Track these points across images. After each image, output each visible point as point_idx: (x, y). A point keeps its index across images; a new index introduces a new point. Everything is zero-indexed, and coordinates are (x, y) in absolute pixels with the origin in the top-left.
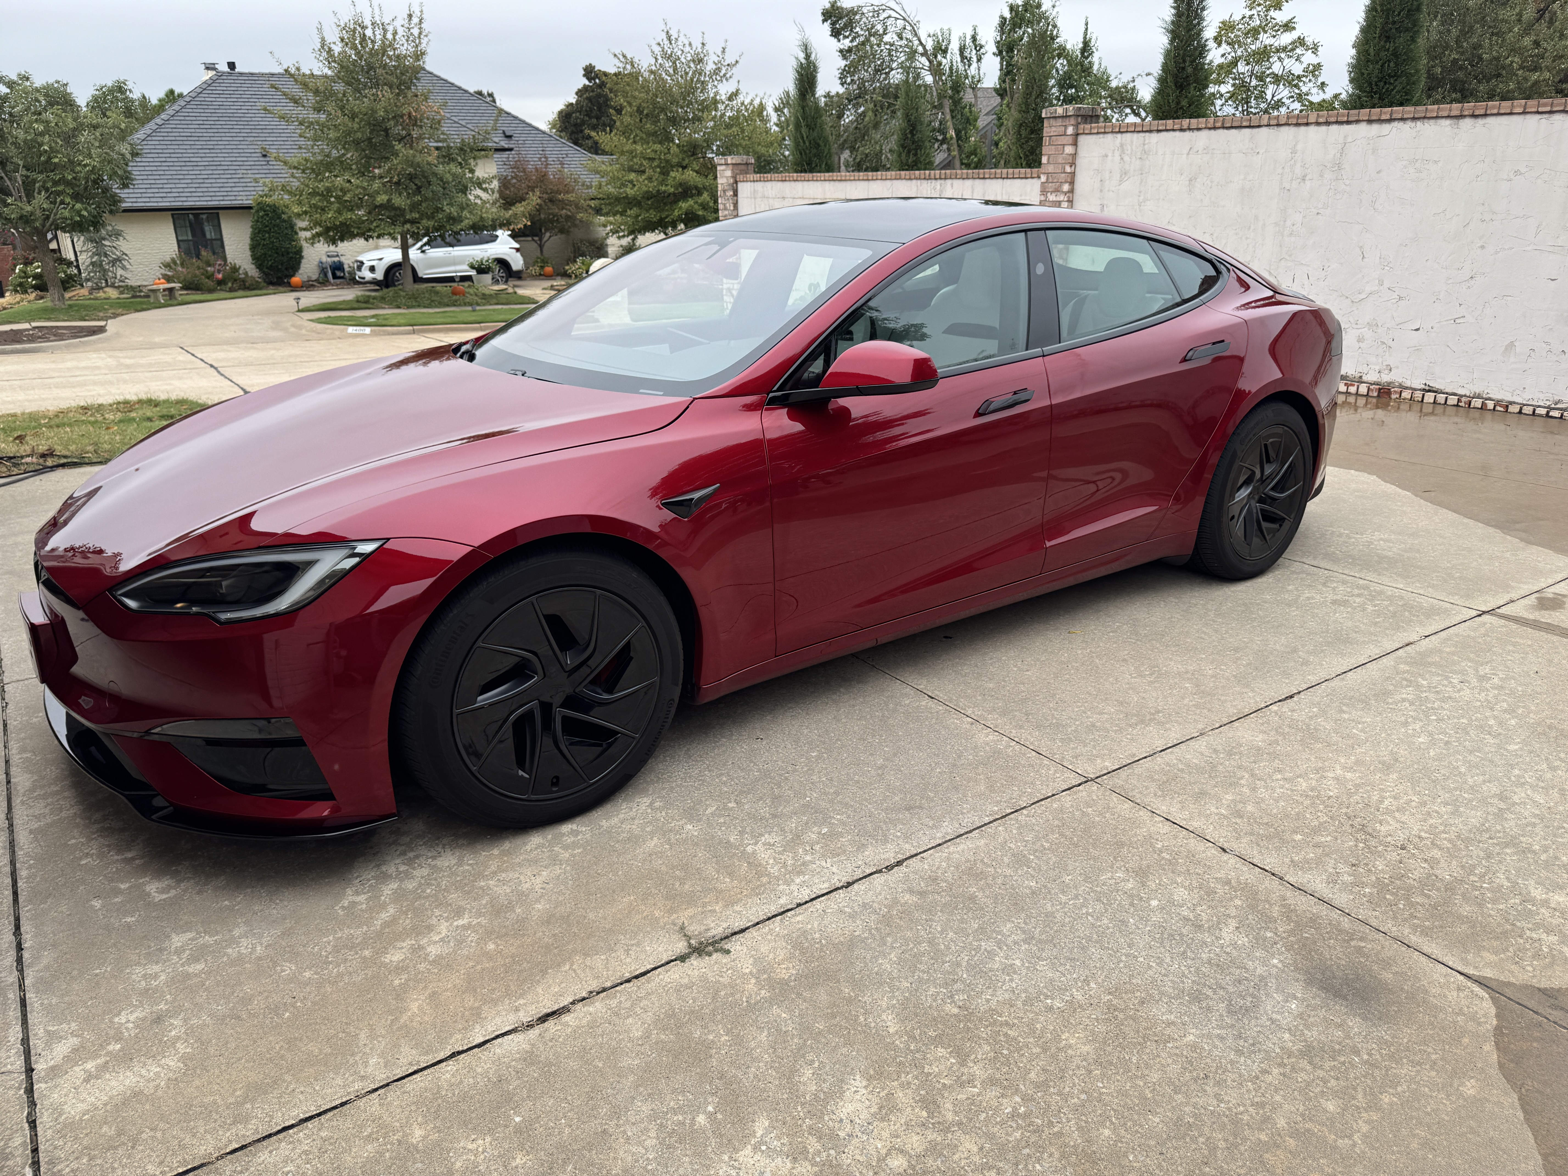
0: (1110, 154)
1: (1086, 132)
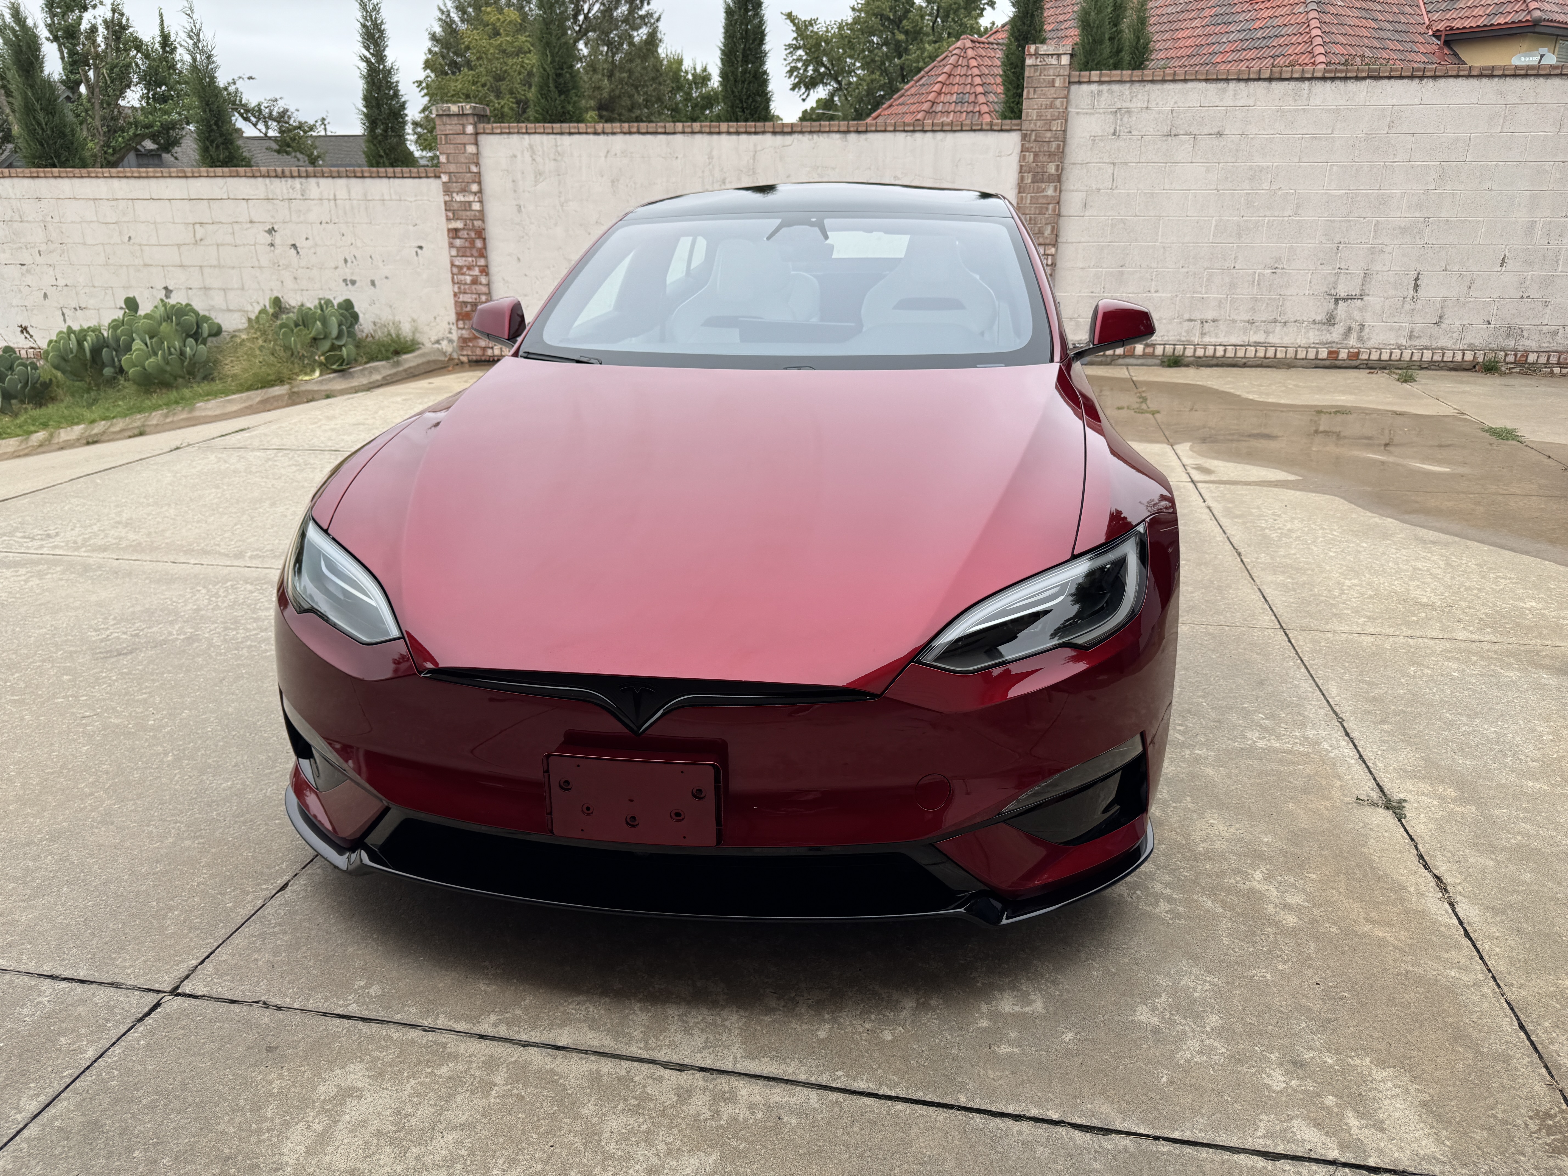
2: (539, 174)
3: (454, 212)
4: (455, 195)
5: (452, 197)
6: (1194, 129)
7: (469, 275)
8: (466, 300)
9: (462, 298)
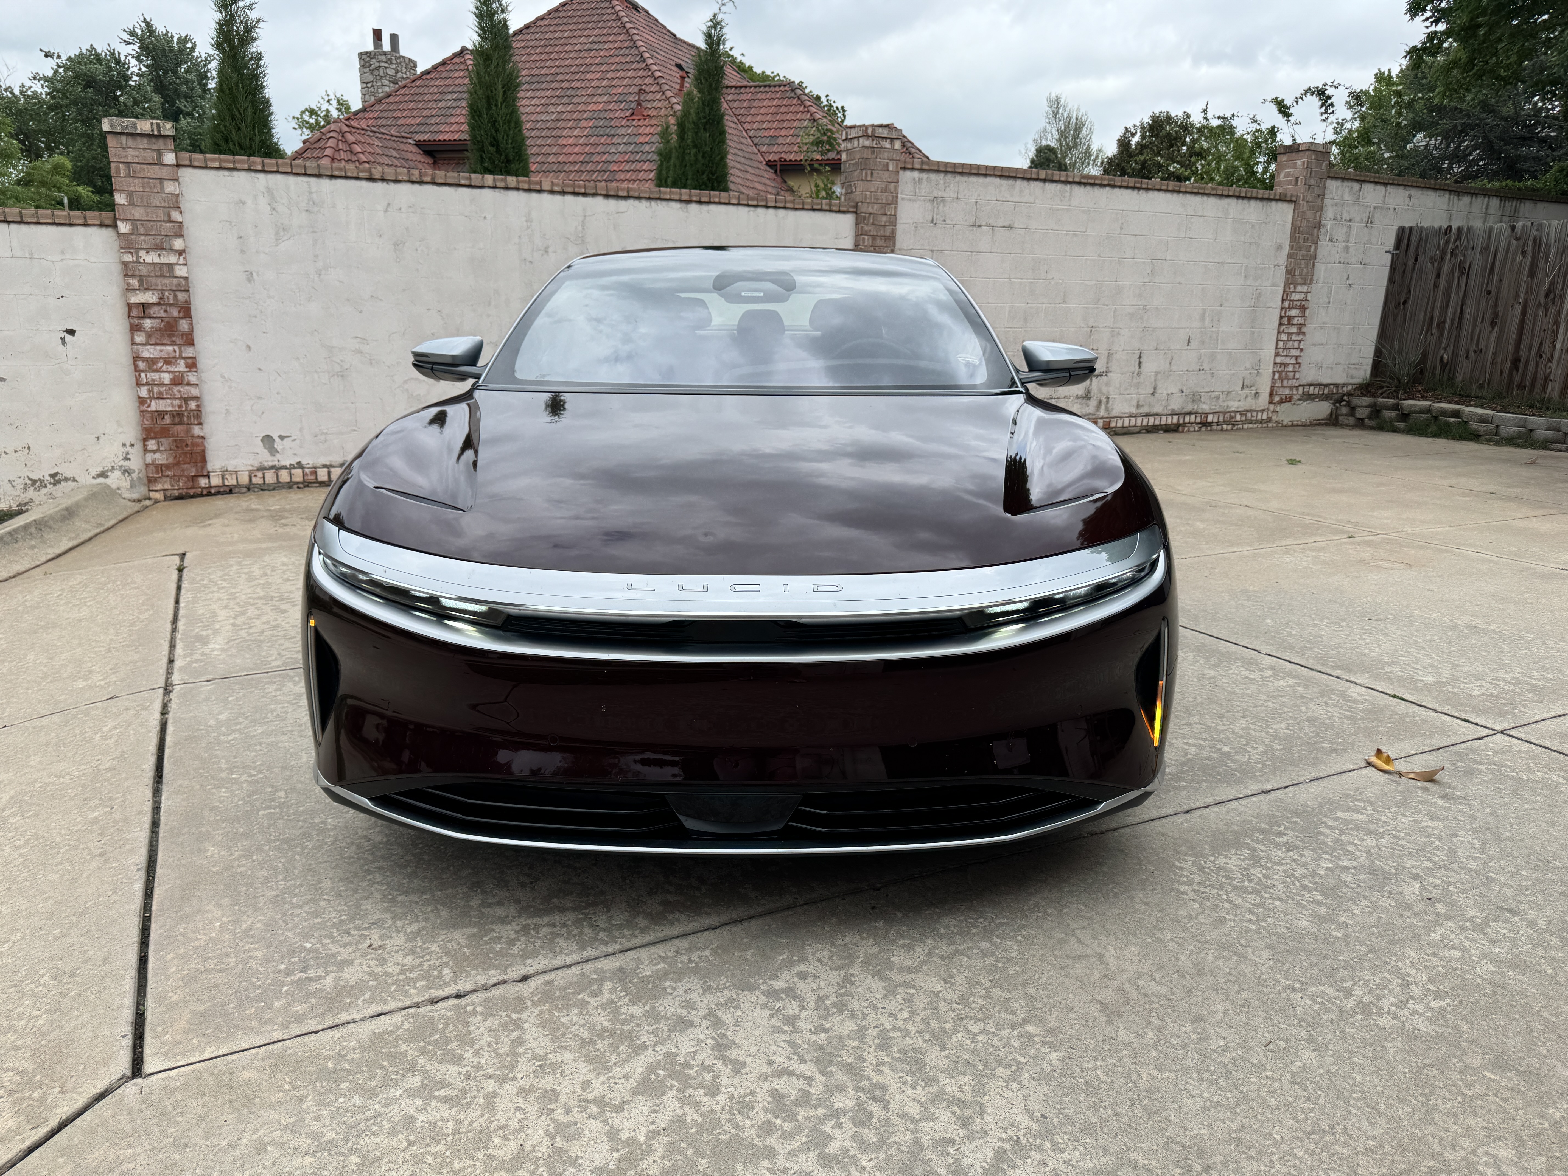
0: (249, 203)
1: (196, 164)
2: (282, 230)
3: (141, 279)
4: (142, 253)
5: (138, 257)
6: (992, 222)
7: (169, 372)
8: (161, 408)
9: (154, 406)
